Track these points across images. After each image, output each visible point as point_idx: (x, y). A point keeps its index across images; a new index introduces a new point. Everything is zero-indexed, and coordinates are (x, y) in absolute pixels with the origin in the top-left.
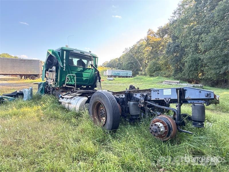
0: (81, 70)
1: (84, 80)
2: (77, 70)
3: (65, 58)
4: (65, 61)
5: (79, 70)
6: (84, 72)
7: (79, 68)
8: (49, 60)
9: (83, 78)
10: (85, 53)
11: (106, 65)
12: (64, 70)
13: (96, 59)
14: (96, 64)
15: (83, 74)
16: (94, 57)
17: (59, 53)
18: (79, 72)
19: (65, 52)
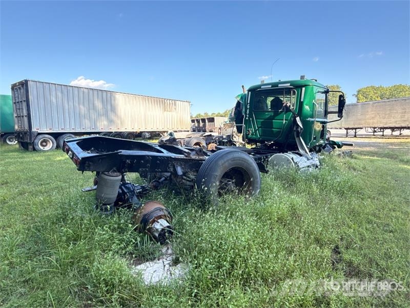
0: (271, 116)
1: (275, 132)
2: (264, 116)
3: (249, 102)
4: (248, 106)
5: (267, 116)
6: (275, 118)
7: (268, 114)
9: (273, 129)
10: (279, 85)
12: (247, 119)
13: (304, 89)
14: (302, 100)
15: (274, 124)
16: (297, 87)
17: (246, 95)
18: (267, 119)
19: (250, 93)
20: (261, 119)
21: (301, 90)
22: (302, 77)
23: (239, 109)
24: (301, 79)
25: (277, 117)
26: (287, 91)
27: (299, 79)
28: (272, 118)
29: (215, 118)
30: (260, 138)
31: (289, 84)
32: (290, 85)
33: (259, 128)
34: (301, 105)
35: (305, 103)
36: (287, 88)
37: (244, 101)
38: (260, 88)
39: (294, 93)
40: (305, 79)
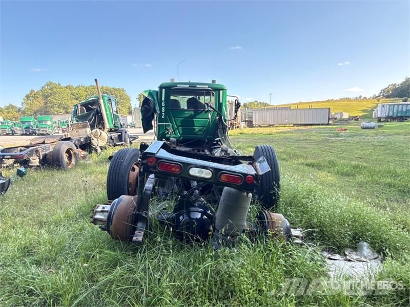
0: (191, 115)
1: (197, 130)
2: (184, 115)
3: (163, 99)
4: (163, 104)
5: (187, 115)
6: (196, 117)
7: (186, 112)
8: (146, 106)
9: (194, 128)
11: (391, 92)
12: (163, 117)
13: (221, 92)
14: (221, 101)
15: (195, 122)
16: (215, 90)
17: (157, 92)
18: (187, 118)
19: (164, 90)
20: (182, 118)
21: (219, 92)
22: (214, 81)
25: (198, 116)
26: (207, 93)
27: (211, 82)
28: (193, 117)
30: (180, 137)
31: (207, 86)
32: (209, 87)
33: (179, 126)
34: (220, 106)
35: (224, 104)
36: (206, 90)
37: (155, 98)
38: (177, 86)
39: (213, 95)
40: (216, 83)
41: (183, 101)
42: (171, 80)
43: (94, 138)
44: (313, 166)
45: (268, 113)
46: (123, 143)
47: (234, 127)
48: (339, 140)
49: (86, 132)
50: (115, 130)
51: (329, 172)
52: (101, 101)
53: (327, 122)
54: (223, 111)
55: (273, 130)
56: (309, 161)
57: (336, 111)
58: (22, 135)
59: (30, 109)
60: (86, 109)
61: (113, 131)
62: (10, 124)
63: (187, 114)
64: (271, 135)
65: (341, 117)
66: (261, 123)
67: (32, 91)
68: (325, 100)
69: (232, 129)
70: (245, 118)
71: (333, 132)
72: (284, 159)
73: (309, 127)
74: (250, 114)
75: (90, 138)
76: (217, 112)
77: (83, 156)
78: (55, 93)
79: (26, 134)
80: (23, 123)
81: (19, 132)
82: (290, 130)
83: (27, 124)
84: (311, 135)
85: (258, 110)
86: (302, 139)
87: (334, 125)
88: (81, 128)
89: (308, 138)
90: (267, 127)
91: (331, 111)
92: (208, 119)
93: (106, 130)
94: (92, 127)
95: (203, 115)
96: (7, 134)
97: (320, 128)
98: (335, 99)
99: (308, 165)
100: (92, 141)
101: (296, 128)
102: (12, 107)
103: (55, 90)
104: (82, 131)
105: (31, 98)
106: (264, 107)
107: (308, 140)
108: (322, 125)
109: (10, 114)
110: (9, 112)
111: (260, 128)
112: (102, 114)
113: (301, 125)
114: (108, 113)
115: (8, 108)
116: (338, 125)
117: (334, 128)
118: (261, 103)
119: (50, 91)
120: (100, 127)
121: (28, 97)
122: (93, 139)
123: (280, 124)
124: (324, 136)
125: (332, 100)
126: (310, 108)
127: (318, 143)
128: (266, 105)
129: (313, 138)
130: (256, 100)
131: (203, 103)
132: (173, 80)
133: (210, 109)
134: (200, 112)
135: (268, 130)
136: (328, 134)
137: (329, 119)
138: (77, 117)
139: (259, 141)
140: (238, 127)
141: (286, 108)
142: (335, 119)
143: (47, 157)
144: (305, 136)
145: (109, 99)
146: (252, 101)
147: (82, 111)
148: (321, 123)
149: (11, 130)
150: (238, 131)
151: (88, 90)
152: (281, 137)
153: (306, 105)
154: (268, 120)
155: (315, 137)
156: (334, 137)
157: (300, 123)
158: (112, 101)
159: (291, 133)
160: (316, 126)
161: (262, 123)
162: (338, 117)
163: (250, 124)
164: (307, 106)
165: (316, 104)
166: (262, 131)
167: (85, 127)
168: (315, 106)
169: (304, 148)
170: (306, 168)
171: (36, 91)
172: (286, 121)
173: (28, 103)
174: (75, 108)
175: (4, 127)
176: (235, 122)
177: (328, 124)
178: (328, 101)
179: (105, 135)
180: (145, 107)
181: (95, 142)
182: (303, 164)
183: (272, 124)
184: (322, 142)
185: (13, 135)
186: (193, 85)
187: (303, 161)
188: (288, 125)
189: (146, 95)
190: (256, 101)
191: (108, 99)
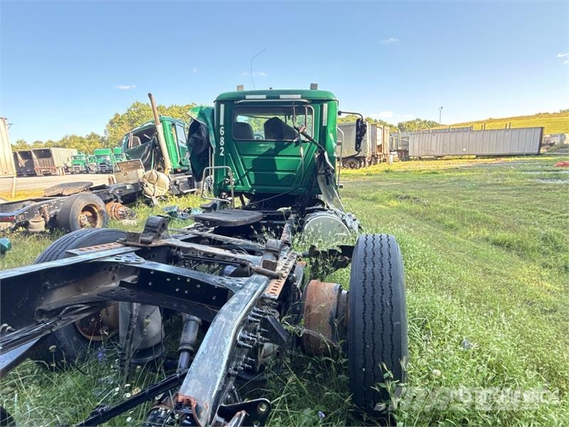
0: (270, 150)
1: (280, 178)
2: (258, 151)
3: (222, 123)
4: (222, 132)
5: (263, 151)
6: (279, 154)
7: (262, 145)
8: (196, 135)
9: (277, 173)
10: (282, 96)
12: (221, 154)
13: (326, 105)
14: (325, 124)
15: (277, 162)
16: (315, 102)
17: (213, 110)
18: (263, 155)
19: (222, 106)
21: (322, 107)
22: (314, 86)
23: (195, 135)
24: (311, 89)
25: (282, 152)
26: (300, 108)
28: (273, 153)
29: (53, 150)
30: (252, 190)
31: (299, 96)
32: (302, 98)
33: (249, 170)
34: (323, 132)
35: (330, 129)
36: (296, 103)
37: (209, 120)
38: (245, 99)
39: (310, 111)
40: (318, 89)
41: (257, 125)
42: (238, 87)
43: (149, 184)
44: (508, 247)
45: (435, 137)
46: (196, 189)
47: (379, 160)
48: (561, 186)
49: (137, 174)
50: (183, 171)
51: (545, 266)
52: (160, 128)
53: (536, 151)
54: (328, 141)
55: (441, 165)
56: (500, 235)
57: (554, 132)
58: (97, 173)
59: (114, 139)
60: (141, 140)
61: (179, 172)
62: (84, 159)
63: (264, 148)
64: (435, 175)
65: (562, 141)
66: (422, 154)
67: (117, 115)
68: (534, 114)
69: (374, 164)
70: (397, 146)
71: (548, 168)
72: (451, 227)
73: (503, 159)
74: (405, 140)
75: (142, 184)
76: (315, 143)
77: (121, 213)
78: (143, 116)
79: (102, 172)
80: (98, 157)
81: (95, 169)
82: (470, 165)
83: (103, 159)
84: (506, 176)
85: (418, 132)
86: (489, 182)
87: (549, 155)
88: (131, 168)
89: (500, 182)
90: (432, 159)
91: (545, 132)
92: (300, 156)
93: (167, 172)
94: (147, 167)
95: (291, 150)
96: (81, 172)
97: (524, 162)
98: (551, 112)
99: (497, 244)
100: (146, 188)
101: (480, 161)
102: (94, 136)
103: (143, 113)
104: (132, 173)
105: (115, 124)
106: (429, 128)
107: (500, 184)
108: (527, 155)
109: (92, 146)
110: (91, 143)
111: (420, 162)
112: (160, 148)
113: (488, 156)
114: (171, 145)
115: (89, 138)
116: (556, 155)
117: (550, 161)
118: (425, 122)
119: (137, 115)
120: (159, 166)
121: (111, 123)
122: (147, 186)
123: (453, 155)
124: (532, 177)
125: (547, 113)
126: (508, 128)
127: (520, 190)
128: (433, 124)
129: (509, 180)
130: (418, 118)
131: (292, 126)
132: (242, 87)
133: (303, 138)
134: (286, 143)
135: (433, 165)
136: (538, 173)
137: (541, 145)
138: (127, 153)
139: (412, 186)
140: (385, 161)
141: (466, 129)
142: (552, 145)
143: (57, 218)
144: (496, 176)
145: (173, 125)
146: (411, 120)
147: (135, 142)
148: (526, 152)
149: (86, 167)
150: (383, 166)
151: (182, 111)
152: (452, 179)
153: (499, 123)
154: (434, 148)
155: (514, 180)
156: (551, 179)
157: (487, 153)
158: (177, 126)
159: (470, 171)
160: (517, 158)
161: (424, 153)
162: (557, 141)
163: (404, 155)
164: (501, 125)
165: (517, 122)
166: (423, 168)
167: (137, 167)
168: (515, 125)
169: (493, 201)
170: (493, 251)
171: (121, 115)
172: (464, 150)
173: (112, 131)
174: (127, 138)
175: (76, 163)
176: (379, 153)
177: (539, 154)
178: (539, 115)
179: (165, 178)
180: (194, 138)
181: (149, 190)
182: (487, 240)
183: (440, 154)
184: (528, 190)
185: (87, 172)
186: (272, 94)
187: (487, 234)
188: (467, 157)
189: (195, 116)
190: (417, 120)
191: (171, 123)
